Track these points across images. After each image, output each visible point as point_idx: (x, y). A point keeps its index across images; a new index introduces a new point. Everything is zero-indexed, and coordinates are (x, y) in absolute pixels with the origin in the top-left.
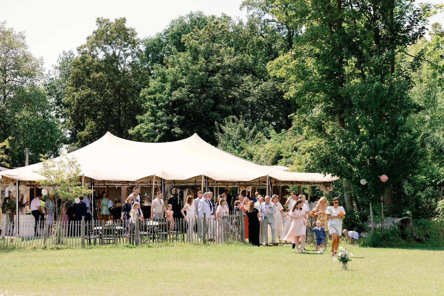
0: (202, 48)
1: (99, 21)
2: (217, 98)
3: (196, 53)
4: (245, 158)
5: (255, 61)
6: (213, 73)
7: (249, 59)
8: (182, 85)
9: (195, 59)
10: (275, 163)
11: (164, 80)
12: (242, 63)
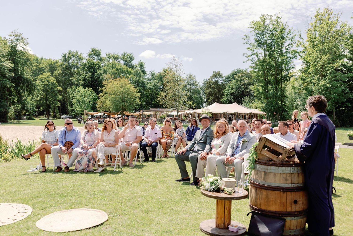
0: (239, 79)
1: (214, 72)
2: (243, 92)
3: (237, 80)
6: (242, 85)
8: (234, 89)
9: (237, 82)
10: (256, 109)
11: (229, 87)
12: (250, 82)
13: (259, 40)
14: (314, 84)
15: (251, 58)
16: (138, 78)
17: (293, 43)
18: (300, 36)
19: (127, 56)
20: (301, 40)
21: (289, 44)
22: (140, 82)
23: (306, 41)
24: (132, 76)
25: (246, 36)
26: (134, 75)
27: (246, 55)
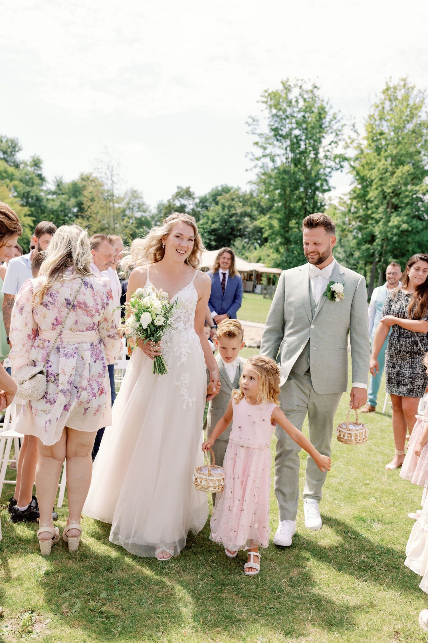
0: (227, 204)
1: (178, 187)
2: (232, 229)
3: (224, 206)
4: (244, 259)
5: (252, 211)
6: (231, 216)
7: (248, 209)
8: (216, 222)
9: (223, 209)
11: (208, 219)
12: (245, 212)
13: (277, 128)
14: (377, 222)
15: (260, 163)
16: (28, 189)
17: (340, 140)
18: (354, 126)
19: (7, 141)
20: (354, 135)
21: (332, 142)
22: (32, 197)
23: (363, 139)
24: (16, 183)
25: (253, 118)
26: (21, 181)
27: (250, 156)
